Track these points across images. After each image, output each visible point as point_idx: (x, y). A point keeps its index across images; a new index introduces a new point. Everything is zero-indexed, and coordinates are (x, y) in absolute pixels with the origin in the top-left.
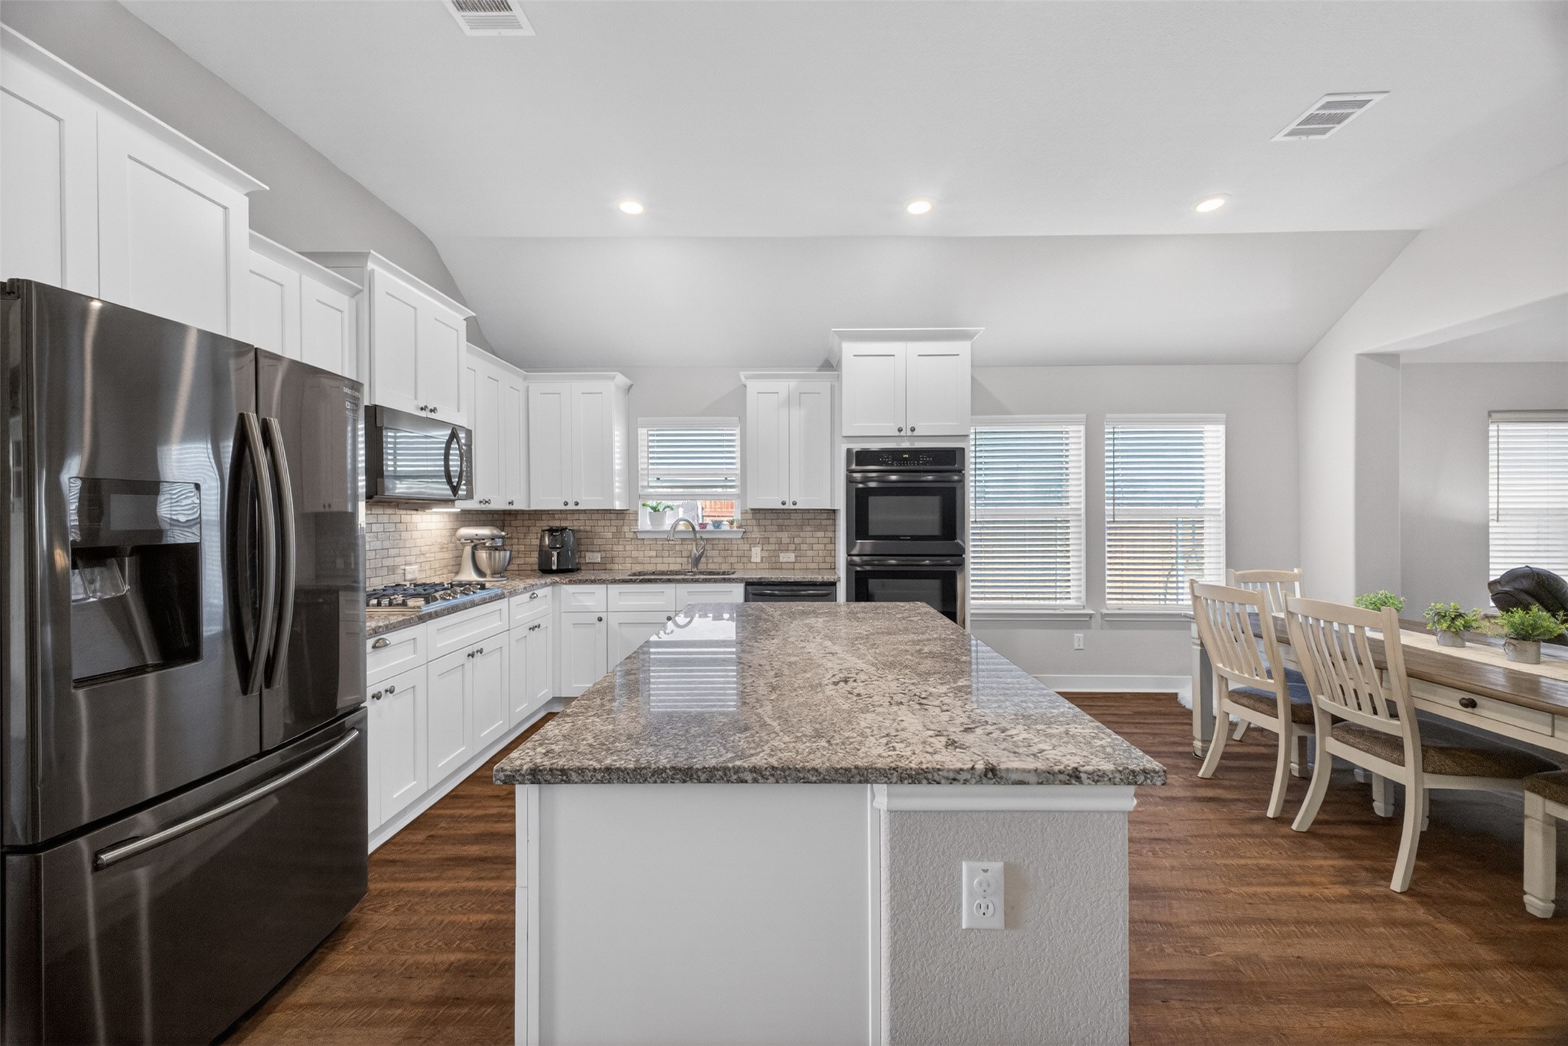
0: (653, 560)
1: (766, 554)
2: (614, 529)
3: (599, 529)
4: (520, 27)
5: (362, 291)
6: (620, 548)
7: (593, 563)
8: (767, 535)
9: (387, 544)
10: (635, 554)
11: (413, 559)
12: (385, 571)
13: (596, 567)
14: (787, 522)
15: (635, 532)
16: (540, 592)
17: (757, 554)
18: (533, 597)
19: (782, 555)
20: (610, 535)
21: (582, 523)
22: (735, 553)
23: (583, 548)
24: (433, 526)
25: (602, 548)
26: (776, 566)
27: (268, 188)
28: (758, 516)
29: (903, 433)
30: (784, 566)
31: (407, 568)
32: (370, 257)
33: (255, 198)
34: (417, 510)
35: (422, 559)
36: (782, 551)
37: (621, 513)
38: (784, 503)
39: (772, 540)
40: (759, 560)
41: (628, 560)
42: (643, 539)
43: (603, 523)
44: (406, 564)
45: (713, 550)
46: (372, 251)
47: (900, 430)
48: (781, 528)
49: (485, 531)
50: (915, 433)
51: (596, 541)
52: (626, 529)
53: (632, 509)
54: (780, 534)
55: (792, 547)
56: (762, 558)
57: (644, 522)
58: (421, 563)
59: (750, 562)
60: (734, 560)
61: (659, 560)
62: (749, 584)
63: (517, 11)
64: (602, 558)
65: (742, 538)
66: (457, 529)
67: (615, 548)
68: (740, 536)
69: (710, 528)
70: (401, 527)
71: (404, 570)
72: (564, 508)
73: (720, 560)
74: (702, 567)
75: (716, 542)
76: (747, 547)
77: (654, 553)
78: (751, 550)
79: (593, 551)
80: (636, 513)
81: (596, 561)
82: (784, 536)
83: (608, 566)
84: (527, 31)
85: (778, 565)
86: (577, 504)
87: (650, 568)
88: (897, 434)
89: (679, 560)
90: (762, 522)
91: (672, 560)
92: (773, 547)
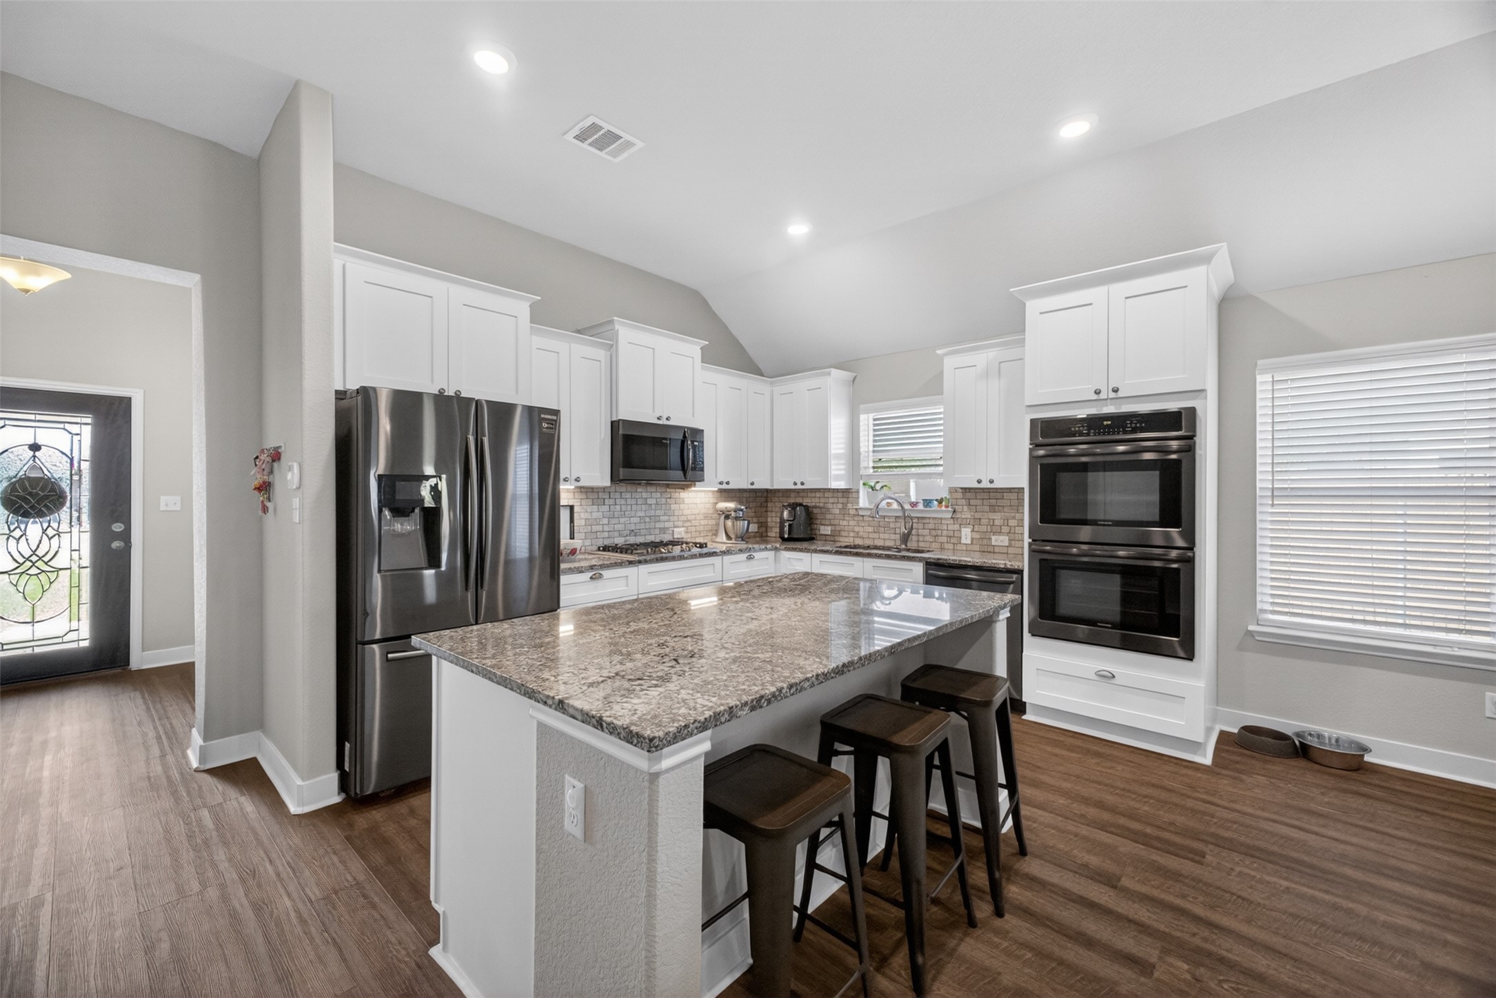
0: (871, 536)
1: (976, 536)
2: (840, 506)
3: (830, 506)
4: (634, 145)
5: (613, 345)
6: (845, 523)
7: (826, 535)
8: (978, 515)
9: (658, 513)
10: (856, 529)
11: (680, 524)
12: (657, 531)
13: (828, 538)
14: (1000, 503)
15: (856, 509)
16: (757, 555)
17: (966, 535)
18: (750, 558)
19: (993, 538)
20: (837, 511)
21: (817, 500)
22: (945, 533)
23: (818, 522)
24: (698, 501)
25: (832, 522)
26: (989, 550)
27: (539, 298)
28: (968, 495)
29: (1103, 396)
30: (997, 550)
31: (675, 529)
32: (615, 322)
33: (533, 307)
34: (684, 489)
35: (689, 524)
36: (995, 533)
37: (846, 492)
38: (979, 482)
39: (984, 521)
40: (969, 542)
41: (852, 534)
42: (863, 516)
43: (831, 500)
44: (675, 527)
45: (924, 529)
46: (615, 318)
47: (1097, 392)
48: (993, 509)
49: (731, 505)
50: (1120, 394)
51: (828, 516)
52: (850, 506)
53: (854, 488)
54: (992, 516)
55: (1005, 529)
56: (972, 539)
57: (863, 501)
58: (687, 527)
59: (960, 543)
60: (944, 539)
61: (876, 535)
62: (929, 564)
63: (626, 137)
64: (831, 531)
65: (952, 518)
66: (717, 503)
67: (841, 522)
68: (950, 515)
69: (921, 507)
70: (672, 501)
71: (673, 531)
72: (793, 487)
73: (928, 538)
74: (912, 544)
75: (928, 521)
76: (956, 527)
77: (871, 529)
78: (960, 531)
79: (825, 525)
80: (858, 492)
81: (826, 533)
82: (998, 518)
83: (837, 538)
84: (640, 144)
85: (990, 549)
86: (802, 484)
87: (868, 542)
88: (1095, 397)
89: (893, 536)
90: (972, 502)
91: (887, 536)
92: (984, 528)
